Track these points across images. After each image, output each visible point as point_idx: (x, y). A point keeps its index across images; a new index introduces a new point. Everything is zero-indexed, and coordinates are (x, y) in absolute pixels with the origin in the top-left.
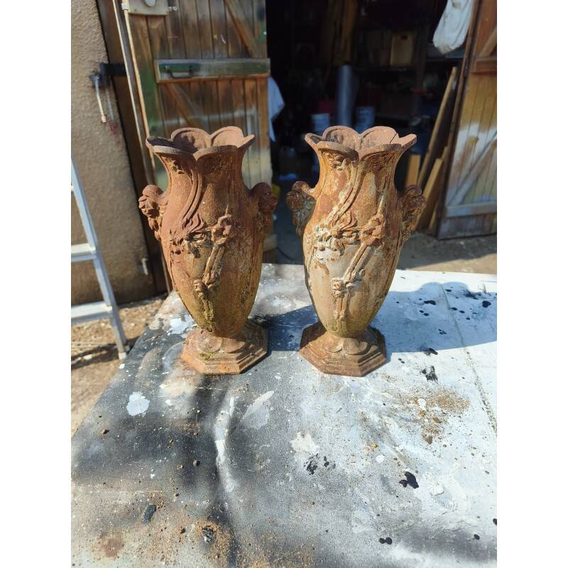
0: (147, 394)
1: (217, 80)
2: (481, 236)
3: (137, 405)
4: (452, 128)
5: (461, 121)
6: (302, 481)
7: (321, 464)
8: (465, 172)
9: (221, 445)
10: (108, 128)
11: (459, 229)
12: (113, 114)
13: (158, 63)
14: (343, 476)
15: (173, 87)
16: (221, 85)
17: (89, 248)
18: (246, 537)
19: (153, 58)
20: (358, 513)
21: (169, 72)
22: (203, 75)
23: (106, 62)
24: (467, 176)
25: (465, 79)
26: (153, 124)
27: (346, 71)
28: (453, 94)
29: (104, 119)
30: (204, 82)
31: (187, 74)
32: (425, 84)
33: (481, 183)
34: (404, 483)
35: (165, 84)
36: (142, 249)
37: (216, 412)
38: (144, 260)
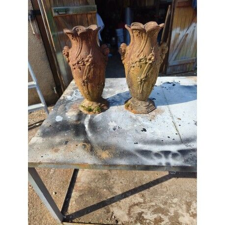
0: (61, 116)
1: (76, 15)
2: (183, 73)
3: (59, 119)
4: (170, 30)
5: (173, 27)
6: (112, 132)
7: (117, 128)
8: (175, 48)
9: (86, 126)
10: (36, 36)
11: (174, 70)
12: (37, 30)
13: (53, 9)
14: (124, 130)
15: (60, 18)
16: (78, 17)
17: (34, 83)
18: (95, 145)
19: (51, 7)
20: (128, 138)
21: (57, 12)
22: (71, 13)
23: (32, 9)
24: (176, 49)
25: (174, 9)
26: (54, 34)
27: (128, 10)
28: (170, 16)
29: (34, 33)
30: (71, 16)
31: (65, 13)
32: (160, 14)
33: (182, 51)
34: (142, 131)
35: (56, 17)
36: (54, 84)
37: (85, 118)
38: (55, 88)
